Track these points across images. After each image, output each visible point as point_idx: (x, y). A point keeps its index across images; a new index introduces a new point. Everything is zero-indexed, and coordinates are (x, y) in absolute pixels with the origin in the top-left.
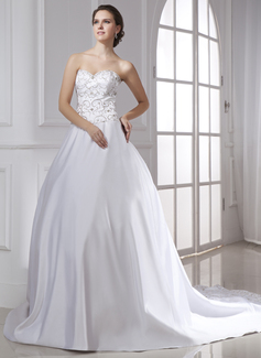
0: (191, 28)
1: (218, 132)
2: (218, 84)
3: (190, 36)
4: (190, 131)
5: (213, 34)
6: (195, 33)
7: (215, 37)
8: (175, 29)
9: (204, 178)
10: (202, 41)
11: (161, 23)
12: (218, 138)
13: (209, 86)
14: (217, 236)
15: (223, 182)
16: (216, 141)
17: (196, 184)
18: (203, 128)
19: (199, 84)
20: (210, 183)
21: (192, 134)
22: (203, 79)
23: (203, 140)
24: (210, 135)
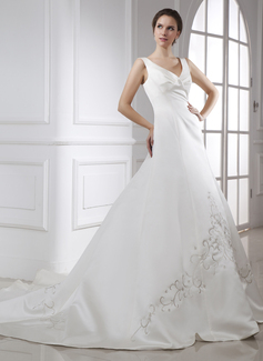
0: (221, 34)
1: (247, 130)
2: (247, 86)
3: (221, 40)
4: (220, 129)
5: (244, 39)
6: (226, 38)
7: (246, 42)
8: (206, 34)
9: (232, 172)
10: (233, 46)
11: (193, 28)
12: (247, 136)
13: (239, 87)
14: (244, 220)
15: (251, 176)
16: (245, 139)
17: (224, 179)
18: (232, 126)
19: (229, 86)
20: (238, 177)
21: (222, 132)
22: (233, 80)
23: (232, 138)
24: (238, 132)
